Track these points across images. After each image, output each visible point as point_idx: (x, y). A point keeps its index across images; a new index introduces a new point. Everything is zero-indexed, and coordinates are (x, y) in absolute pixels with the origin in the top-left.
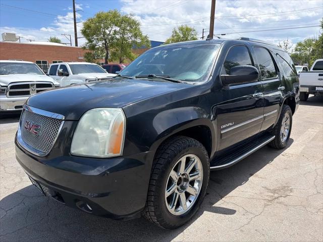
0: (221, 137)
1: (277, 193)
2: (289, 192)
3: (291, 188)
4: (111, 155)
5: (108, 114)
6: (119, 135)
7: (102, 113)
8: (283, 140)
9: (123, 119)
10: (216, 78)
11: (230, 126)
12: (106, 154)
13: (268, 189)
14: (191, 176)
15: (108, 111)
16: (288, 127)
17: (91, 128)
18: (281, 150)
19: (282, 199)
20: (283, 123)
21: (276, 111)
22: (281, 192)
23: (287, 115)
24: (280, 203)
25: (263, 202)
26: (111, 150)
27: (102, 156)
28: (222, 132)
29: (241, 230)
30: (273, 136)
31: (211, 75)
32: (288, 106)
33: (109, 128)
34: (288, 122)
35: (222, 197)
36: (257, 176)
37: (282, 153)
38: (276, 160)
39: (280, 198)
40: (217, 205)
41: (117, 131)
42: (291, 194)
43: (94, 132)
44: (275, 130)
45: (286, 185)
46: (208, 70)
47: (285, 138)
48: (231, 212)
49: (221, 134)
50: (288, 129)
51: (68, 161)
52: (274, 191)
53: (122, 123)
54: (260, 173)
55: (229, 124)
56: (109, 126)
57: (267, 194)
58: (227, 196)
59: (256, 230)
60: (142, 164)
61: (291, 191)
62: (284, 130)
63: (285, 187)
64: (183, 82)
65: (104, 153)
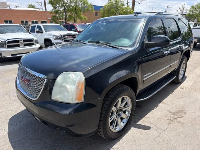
0: (143, 82)
1: (176, 115)
2: (184, 114)
3: (185, 111)
4: (77, 102)
5: (74, 76)
6: (81, 90)
7: (70, 75)
9: (83, 79)
10: (142, 44)
12: (74, 101)
13: (170, 112)
14: (124, 108)
15: (74, 74)
16: (184, 69)
17: (63, 85)
18: (179, 84)
19: (179, 119)
20: (181, 68)
21: (178, 61)
22: (178, 114)
23: (184, 62)
24: (178, 122)
25: (168, 121)
26: (77, 99)
27: (71, 102)
28: (144, 79)
29: (155, 141)
30: (175, 76)
31: (138, 42)
32: (185, 56)
33: (75, 85)
34: (184, 66)
35: (142, 118)
36: (164, 103)
37: (179, 87)
38: (176, 91)
40: (139, 123)
41: (80, 87)
42: (185, 116)
44: (176, 73)
45: (182, 110)
47: (182, 76)
48: (148, 128)
50: (183, 71)
52: (174, 114)
53: (83, 82)
54: (165, 101)
55: (148, 74)
56: (75, 83)
57: (170, 115)
58: (145, 117)
59: (164, 141)
60: (95, 106)
62: (181, 72)
63: (181, 111)
64: (119, 47)
65: (72, 100)
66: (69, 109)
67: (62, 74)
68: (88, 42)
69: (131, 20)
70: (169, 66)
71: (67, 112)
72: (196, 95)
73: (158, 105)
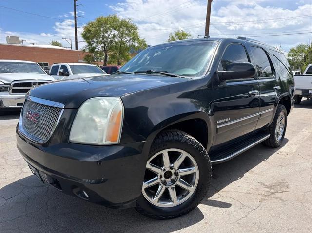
0: (217, 132)
2: (286, 188)
3: (287, 184)
4: (109, 142)
5: (106, 103)
6: (116, 124)
8: (278, 138)
9: (121, 107)
10: (214, 74)
11: (226, 122)
12: (104, 142)
13: (264, 185)
16: (282, 126)
17: (90, 116)
18: (276, 149)
19: (278, 195)
20: (279, 119)
21: (272, 110)
22: (276, 188)
23: (282, 114)
24: (277, 198)
25: (259, 197)
26: (109, 138)
27: (100, 144)
28: (218, 127)
29: (239, 223)
30: (268, 134)
31: (208, 71)
32: (283, 106)
33: (107, 117)
34: (283, 121)
35: (218, 191)
36: (252, 172)
37: (277, 152)
38: (271, 158)
39: (277, 194)
40: (214, 197)
42: (288, 190)
43: (93, 120)
44: (270, 129)
45: (282, 182)
46: (206, 65)
47: (280, 137)
48: (226, 205)
49: (217, 129)
50: (283, 129)
51: (67, 148)
52: (271, 187)
53: (120, 112)
54: (255, 169)
55: (225, 120)
57: (263, 189)
58: (221, 191)
59: (253, 223)
60: (138, 153)
61: (287, 187)
62: (279, 129)
64: (180, 76)
65: (102, 140)
67: (88, 100)
70: (258, 114)
72: (304, 162)
73: (243, 175)
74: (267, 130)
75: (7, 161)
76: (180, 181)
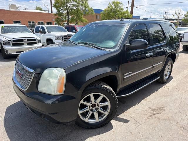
1: (156, 111)
2: (163, 111)
3: (164, 108)
4: (58, 93)
6: (62, 83)
7: (54, 71)
9: (64, 74)
10: (123, 46)
11: (130, 74)
12: (55, 93)
13: (151, 109)
15: (57, 70)
16: (169, 71)
18: (164, 84)
19: (158, 115)
20: (166, 68)
21: (162, 62)
22: (157, 110)
23: (169, 63)
24: (156, 117)
25: (146, 116)
26: (58, 91)
27: (53, 94)
29: (131, 133)
30: (159, 76)
31: (120, 45)
32: (170, 58)
33: (57, 79)
34: (170, 67)
35: (124, 112)
36: (146, 100)
37: (164, 86)
38: (160, 90)
39: (157, 114)
41: (61, 81)
44: (161, 73)
46: (118, 42)
47: (167, 77)
48: (126, 121)
49: (124, 79)
50: (169, 72)
51: (37, 95)
52: (154, 110)
53: (64, 77)
54: (148, 98)
55: (129, 73)
56: (57, 77)
57: (150, 111)
58: (126, 111)
59: (139, 133)
60: (75, 98)
61: (164, 110)
62: (167, 72)
63: (161, 107)
64: (103, 49)
65: (54, 92)
66: (51, 99)
67: (47, 69)
68: (79, 43)
69: (117, 24)
70: (152, 66)
71: (49, 102)
72: (178, 94)
73: (140, 102)
74: (158, 74)
75: (11, 90)
76: (100, 109)
